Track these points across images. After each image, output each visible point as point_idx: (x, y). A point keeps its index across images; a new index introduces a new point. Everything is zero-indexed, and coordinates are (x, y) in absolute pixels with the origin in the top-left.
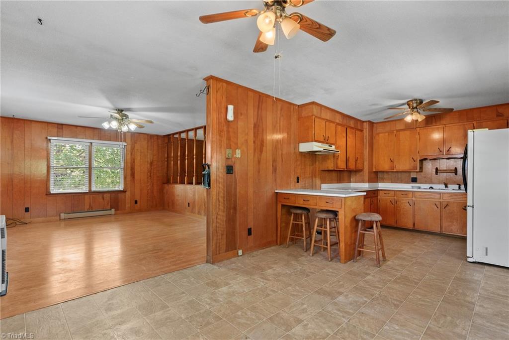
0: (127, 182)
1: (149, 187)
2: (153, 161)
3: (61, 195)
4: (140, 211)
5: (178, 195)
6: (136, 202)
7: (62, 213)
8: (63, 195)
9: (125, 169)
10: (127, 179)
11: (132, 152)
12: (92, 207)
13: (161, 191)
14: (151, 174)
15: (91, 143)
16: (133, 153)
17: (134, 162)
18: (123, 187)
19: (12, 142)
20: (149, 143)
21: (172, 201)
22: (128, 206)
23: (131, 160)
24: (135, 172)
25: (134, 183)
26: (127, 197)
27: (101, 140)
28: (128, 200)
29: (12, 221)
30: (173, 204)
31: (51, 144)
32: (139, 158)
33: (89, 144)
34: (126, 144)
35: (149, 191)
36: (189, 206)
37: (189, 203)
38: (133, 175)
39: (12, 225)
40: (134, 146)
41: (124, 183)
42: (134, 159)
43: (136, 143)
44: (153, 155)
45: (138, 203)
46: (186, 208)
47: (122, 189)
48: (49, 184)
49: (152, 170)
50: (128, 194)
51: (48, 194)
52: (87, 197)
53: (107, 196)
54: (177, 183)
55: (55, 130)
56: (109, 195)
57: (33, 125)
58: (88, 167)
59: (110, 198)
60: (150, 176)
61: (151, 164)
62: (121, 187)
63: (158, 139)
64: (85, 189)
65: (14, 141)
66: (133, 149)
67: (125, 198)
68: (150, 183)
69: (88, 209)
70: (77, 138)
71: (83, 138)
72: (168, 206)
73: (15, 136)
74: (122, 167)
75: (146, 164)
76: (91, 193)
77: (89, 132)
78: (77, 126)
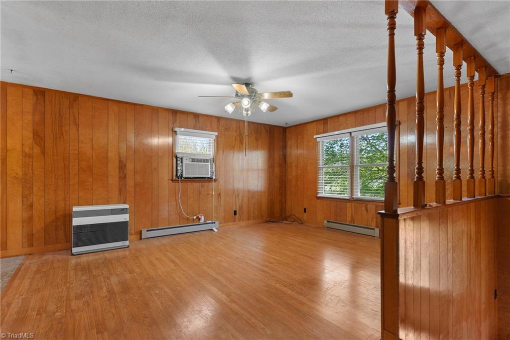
7: (326, 220)
52: (348, 205)
53: (371, 207)
55: (322, 127)
69: (350, 222)
76: (352, 200)
77: (351, 119)
78: (338, 116)
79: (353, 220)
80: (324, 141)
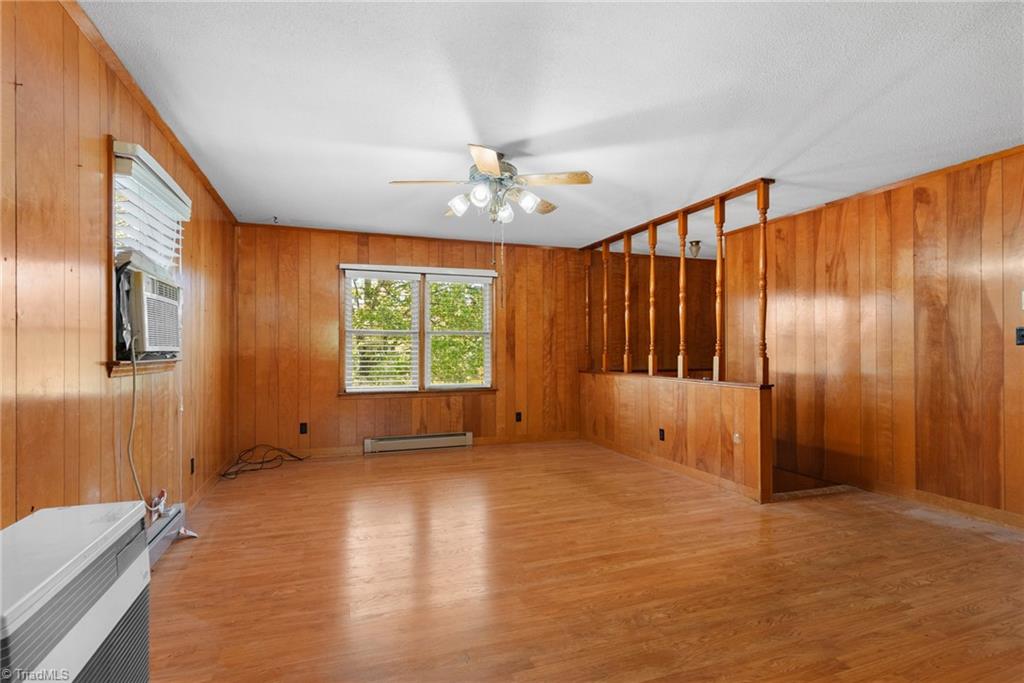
0: (499, 368)
1: (548, 380)
2: (555, 315)
3: (364, 397)
4: (528, 439)
5: (626, 405)
6: (519, 417)
7: (367, 438)
8: (370, 397)
9: (494, 335)
10: (500, 360)
11: (508, 294)
12: (426, 428)
13: (576, 390)
14: (551, 347)
15: (424, 274)
16: (512, 296)
17: (513, 318)
18: (490, 379)
19: (277, 278)
20: (547, 270)
21: (606, 418)
22: (500, 426)
23: (507, 313)
24: (517, 343)
25: (514, 369)
26: (498, 404)
27: (443, 266)
28: (500, 413)
29: (277, 453)
30: (609, 424)
31: (347, 280)
32: (524, 308)
33: (419, 277)
34: (496, 275)
35: (548, 390)
36: (662, 438)
37: (662, 431)
38: (511, 349)
39: (274, 464)
40: (514, 278)
41: (493, 371)
42: (513, 311)
43: (518, 271)
44: (557, 300)
45: (522, 418)
46: (652, 444)
47: (489, 386)
48: (344, 371)
49: (554, 338)
50: (500, 394)
51: (342, 394)
52: (416, 401)
53: (456, 400)
54: (622, 371)
55: (353, 248)
56: (460, 399)
57: (316, 239)
58: (417, 331)
59: (464, 405)
60: (550, 352)
61: (552, 321)
62: (484, 380)
63: (566, 259)
64: (410, 384)
65: (281, 278)
66: (511, 285)
67: (495, 406)
68: (548, 370)
69: (419, 431)
70: (395, 264)
71: (407, 265)
72: (595, 432)
73: (282, 266)
74: (488, 331)
75: (541, 321)
76: (423, 393)
77: (419, 250)
78: (395, 237)
79: (424, 427)
80: (358, 278)
